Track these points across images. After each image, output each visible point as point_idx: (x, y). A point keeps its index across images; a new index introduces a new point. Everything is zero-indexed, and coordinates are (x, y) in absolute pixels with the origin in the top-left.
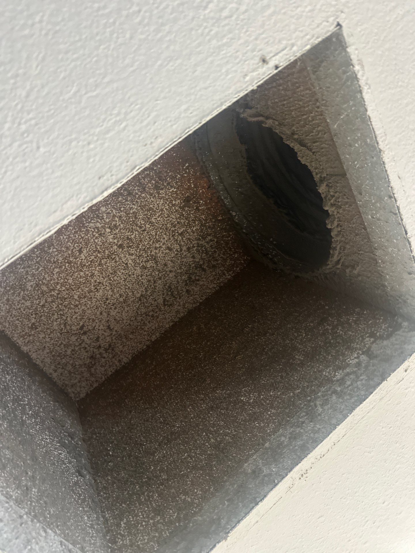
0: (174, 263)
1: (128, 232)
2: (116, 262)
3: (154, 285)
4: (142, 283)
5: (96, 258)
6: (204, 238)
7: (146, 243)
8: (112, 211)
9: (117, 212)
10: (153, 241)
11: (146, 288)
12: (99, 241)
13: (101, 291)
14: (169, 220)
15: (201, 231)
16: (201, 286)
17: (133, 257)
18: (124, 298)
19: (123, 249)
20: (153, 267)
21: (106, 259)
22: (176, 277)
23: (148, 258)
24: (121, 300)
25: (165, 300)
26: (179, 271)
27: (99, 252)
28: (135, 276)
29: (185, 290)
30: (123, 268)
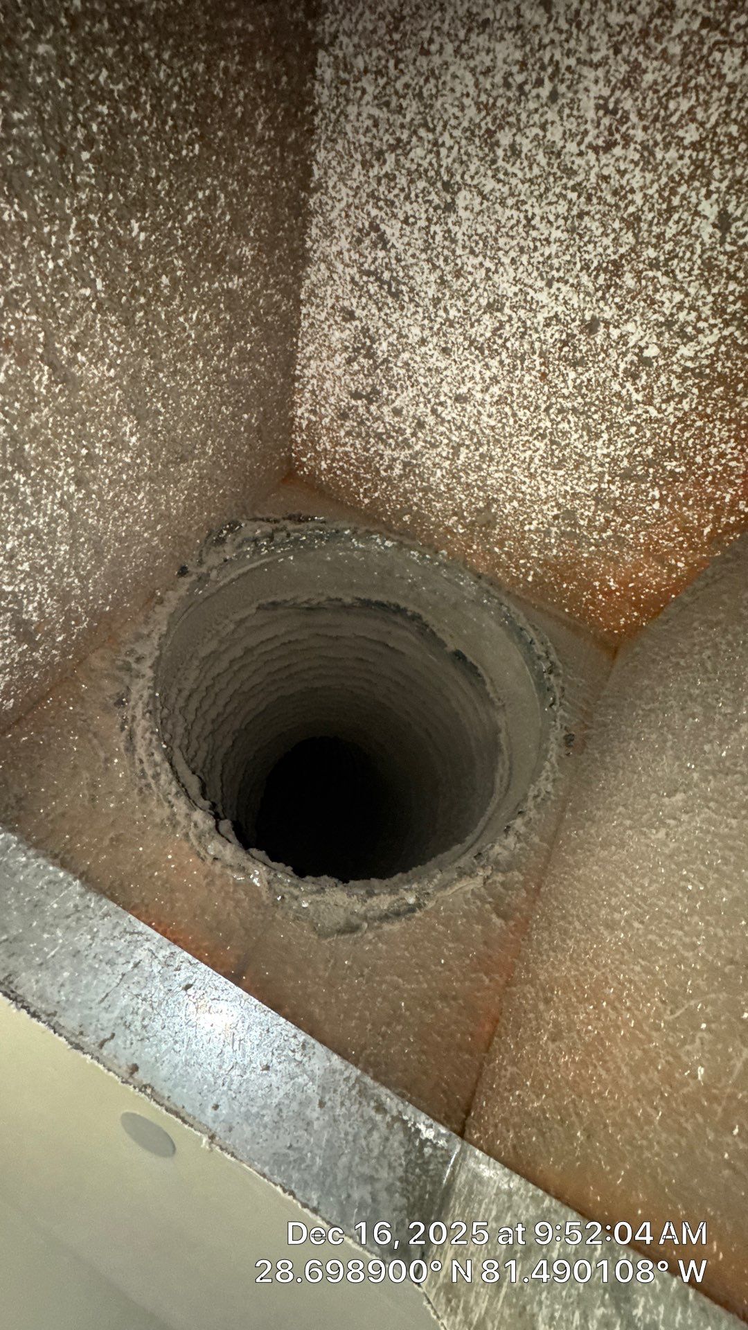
0: (429, 370)
1: (589, 380)
2: (586, 267)
3: (438, 272)
4: (472, 252)
5: (660, 236)
6: (406, 465)
7: (527, 378)
8: (659, 410)
9: (644, 416)
10: (512, 395)
11: (454, 241)
12: (668, 300)
13: (591, 115)
14: (504, 463)
15: (421, 476)
16: (333, 353)
17: (541, 318)
18: (500, 152)
19: (583, 321)
20: (472, 326)
21: (622, 256)
22: (401, 336)
23: (500, 342)
24: (505, 138)
25: (382, 242)
26: (406, 356)
27: (654, 264)
28: (506, 260)
29: (358, 313)
30: (556, 262)
